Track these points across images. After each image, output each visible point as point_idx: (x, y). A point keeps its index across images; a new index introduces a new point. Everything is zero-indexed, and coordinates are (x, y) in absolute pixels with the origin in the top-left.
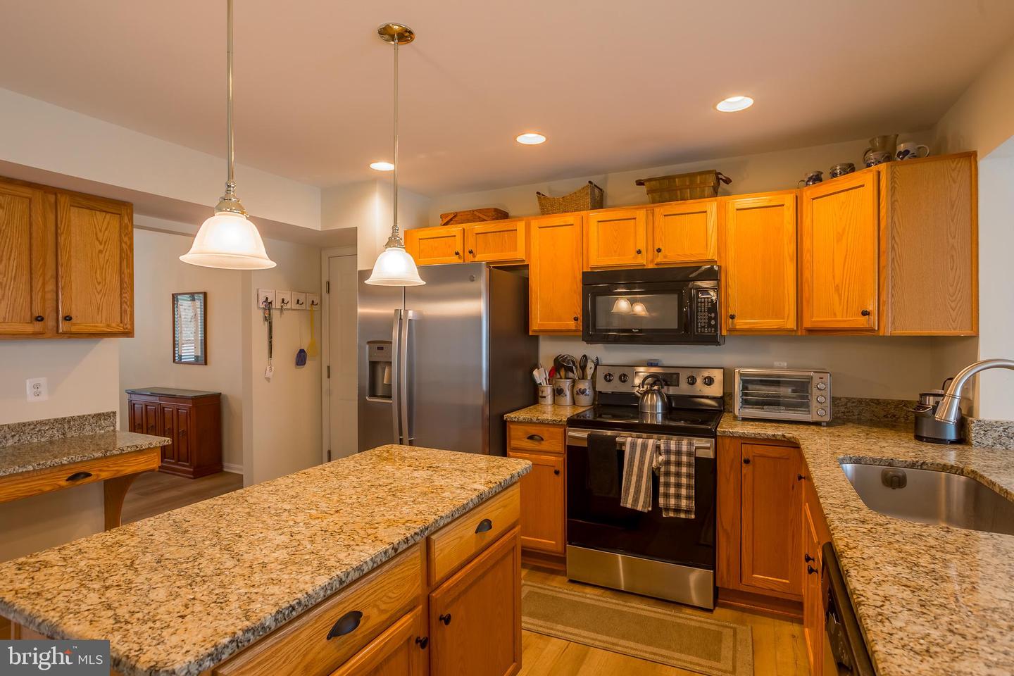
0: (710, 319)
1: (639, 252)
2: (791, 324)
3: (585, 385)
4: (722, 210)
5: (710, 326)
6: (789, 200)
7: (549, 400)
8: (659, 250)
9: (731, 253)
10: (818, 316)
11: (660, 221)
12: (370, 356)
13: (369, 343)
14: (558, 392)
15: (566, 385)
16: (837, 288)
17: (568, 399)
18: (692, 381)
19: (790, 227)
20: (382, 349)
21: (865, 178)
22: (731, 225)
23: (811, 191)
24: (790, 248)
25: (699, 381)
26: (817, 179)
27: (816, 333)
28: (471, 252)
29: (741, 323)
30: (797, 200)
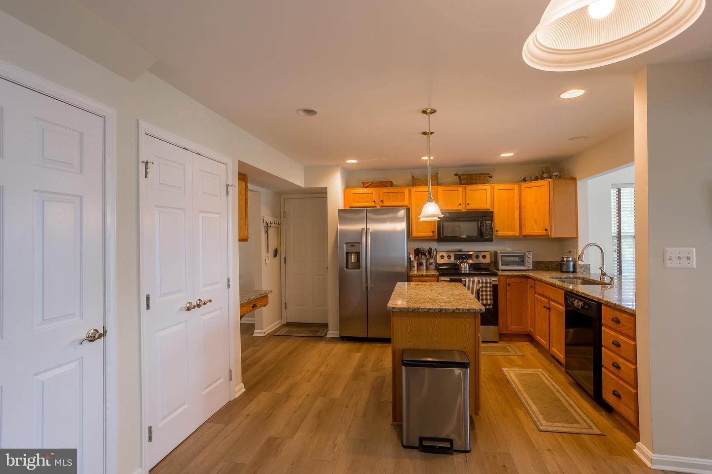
0: (490, 232)
1: (460, 204)
2: (518, 234)
3: (432, 261)
4: (492, 189)
5: (490, 234)
6: (516, 187)
7: (416, 268)
8: (468, 204)
9: (496, 206)
10: (527, 231)
11: (468, 192)
12: (346, 249)
13: (345, 243)
14: (420, 264)
15: (424, 261)
16: (535, 221)
17: (424, 267)
18: (477, 257)
19: (517, 198)
20: (354, 246)
21: (545, 182)
22: (496, 196)
23: (524, 185)
24: (517, 205)
25: (481, 257)
26: (525, 180)
27: (527, 237)
28: (382, 201)
29: (500, 233)
30: (520, 188)
